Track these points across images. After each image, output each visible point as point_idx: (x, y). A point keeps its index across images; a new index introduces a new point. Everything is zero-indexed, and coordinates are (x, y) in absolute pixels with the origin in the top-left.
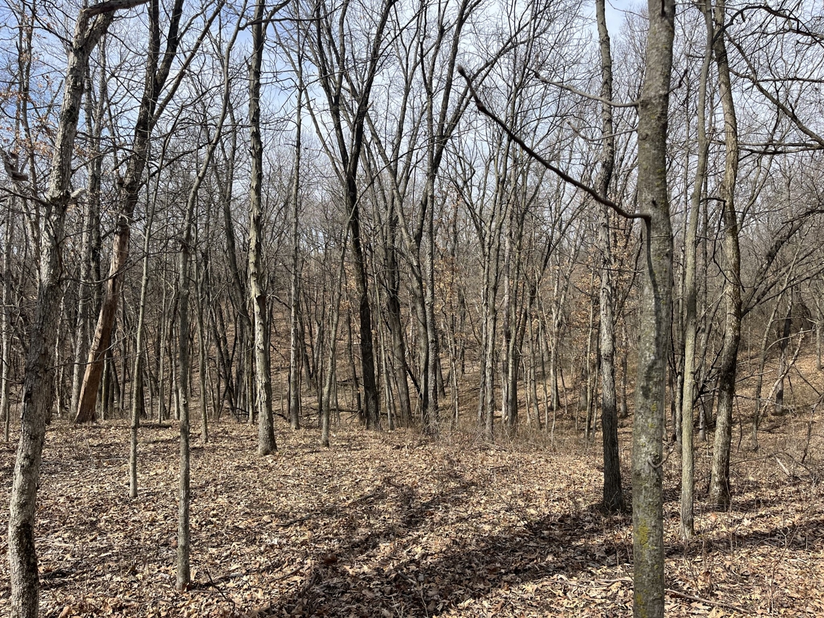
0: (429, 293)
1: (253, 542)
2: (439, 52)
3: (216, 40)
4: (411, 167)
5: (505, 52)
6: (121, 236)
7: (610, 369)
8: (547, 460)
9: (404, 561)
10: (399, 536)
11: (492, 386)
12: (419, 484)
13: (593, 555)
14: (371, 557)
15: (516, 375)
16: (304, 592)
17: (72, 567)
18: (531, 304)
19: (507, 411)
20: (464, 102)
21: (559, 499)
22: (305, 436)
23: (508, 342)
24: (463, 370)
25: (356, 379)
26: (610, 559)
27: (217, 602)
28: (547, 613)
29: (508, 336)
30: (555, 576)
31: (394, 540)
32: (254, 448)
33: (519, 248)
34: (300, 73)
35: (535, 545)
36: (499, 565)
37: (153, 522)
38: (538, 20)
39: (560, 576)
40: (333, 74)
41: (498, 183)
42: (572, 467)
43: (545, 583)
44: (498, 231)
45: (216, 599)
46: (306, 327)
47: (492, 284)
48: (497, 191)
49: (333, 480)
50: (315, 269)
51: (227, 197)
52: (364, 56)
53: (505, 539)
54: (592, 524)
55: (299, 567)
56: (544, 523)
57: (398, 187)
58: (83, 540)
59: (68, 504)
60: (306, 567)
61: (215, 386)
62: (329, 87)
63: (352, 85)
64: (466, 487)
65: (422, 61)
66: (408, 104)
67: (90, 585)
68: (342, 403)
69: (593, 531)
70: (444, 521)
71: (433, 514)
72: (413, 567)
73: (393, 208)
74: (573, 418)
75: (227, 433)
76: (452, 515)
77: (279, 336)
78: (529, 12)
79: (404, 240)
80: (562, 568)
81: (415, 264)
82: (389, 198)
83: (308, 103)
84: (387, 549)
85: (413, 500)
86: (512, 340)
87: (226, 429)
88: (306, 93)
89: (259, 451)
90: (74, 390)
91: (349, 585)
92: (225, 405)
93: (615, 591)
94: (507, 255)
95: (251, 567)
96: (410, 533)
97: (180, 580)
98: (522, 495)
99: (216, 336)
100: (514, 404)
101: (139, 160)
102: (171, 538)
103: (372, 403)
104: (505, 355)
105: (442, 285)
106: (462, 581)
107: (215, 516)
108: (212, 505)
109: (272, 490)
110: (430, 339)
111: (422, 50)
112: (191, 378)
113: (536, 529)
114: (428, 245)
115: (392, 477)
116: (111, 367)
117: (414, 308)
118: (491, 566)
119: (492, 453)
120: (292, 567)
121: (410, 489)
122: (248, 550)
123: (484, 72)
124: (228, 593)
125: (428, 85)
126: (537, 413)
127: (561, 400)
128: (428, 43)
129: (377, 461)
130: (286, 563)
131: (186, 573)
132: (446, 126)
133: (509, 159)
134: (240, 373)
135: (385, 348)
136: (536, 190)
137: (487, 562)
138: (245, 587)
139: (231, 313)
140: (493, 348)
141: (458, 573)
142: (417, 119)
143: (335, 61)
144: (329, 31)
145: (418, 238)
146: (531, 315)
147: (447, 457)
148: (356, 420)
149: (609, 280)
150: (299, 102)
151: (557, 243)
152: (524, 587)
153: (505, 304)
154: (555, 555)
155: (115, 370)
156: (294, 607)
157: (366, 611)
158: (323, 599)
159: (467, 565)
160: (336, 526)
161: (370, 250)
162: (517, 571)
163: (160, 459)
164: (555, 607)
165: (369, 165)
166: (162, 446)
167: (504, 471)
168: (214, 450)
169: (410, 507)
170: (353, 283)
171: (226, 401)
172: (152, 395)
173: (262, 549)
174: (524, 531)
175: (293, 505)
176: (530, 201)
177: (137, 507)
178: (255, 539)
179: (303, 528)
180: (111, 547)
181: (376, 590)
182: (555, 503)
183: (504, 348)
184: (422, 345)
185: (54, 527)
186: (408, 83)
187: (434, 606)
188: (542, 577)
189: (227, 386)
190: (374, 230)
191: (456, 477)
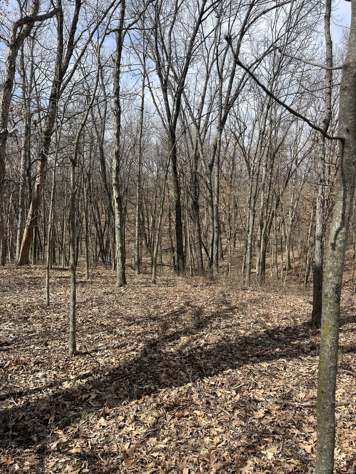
0: (216, 199)
1: (111, 332)
2: (228, 53)
3: (95, 46)
4: (208, 124)
5: (269, 53)
6: (41, 161)
7: (320, 245)
8: (280, 297)
9: (194, 347)
10: (192, 334)
11: (251, 254)
12: (205, 306)
13: (303, 350)
14: (175, 344)
15: (265, 249)
16: (137, 360)
17: (13, 341)
18: (276, 208)
19: (259, 269)
20: (242, 84)
21: (286, 319)
22: (143, 278)
23: (262, 229)
24: (235, 245)
25: (173, 248)
26: (312, 352)
27: (90, 362)
28: (273, 379)
29: (262, 226)
30: (280, 360)
31: (189, 336)
32: (114, 283)
33: (271, 174)
34: (144, 66)
35: (269, 342)
36: (248, 352)
37: (58, 319)
38: (290, 33)
39: (283, 360)
40: (164, 66)
41: (260, 134)
42: (295, 302)
43: (274, 363)
44: (258, 163)
45: (90, 361)
46: (146, 218)
47: (253, 195)
48: (259, 139)
49: (157, 302)
50: (151, 184)
51: (102, 141)
52: (183, 55)
53: (252, 338)
54: (304, 333)
55: (135, 347)
56: (276, 330)
57: (200, 136)
58: (20, 327)
59: (12, 308)
60: (139, 347)
61: (94, 249)
62: (161, 74)
63: (175, 73)
64: (232, 309)
65: (217, 59)
66: (208, 86)
67: (22, 350)
68: (165, 262)
69: (304, 336)
70: (217, 327)
71: (212, 323)
72: (199, 351)
73: (197, 149)
74: (298, 275)
75: (99, 274)
76: (223, 324)
77: (130, 222)
78: (284, 28)
79: (203, 167)
80: (284, 356)
81: (209, 182)
82: (195, 143)
83: (149, 84)
84: (185, 341)
85: (201, 314)
86: (264, 228)
87: (99, 272)
88: (148, 78)
89: (117, 284)
90: (18, 248)
91: (163, 358)
92: (100, 260)
93: (314, 369)
94: (263, 178)
95: (110, 345)
96: (199, 332)
97: (71, 350)
98: (264, 315)
99: (95, 221)
100: (263, 265)
101: (52, 117)
102: (67, 328)
103: (181, 261)
104: (259, 237)
105: (224, 195)
106: (226, 360)
107: (91, 318)
108: (90, 312)
109: (123, 305)
110: (215, 226)
111: (217, 51)
112: (81, 244)
113: (271, 334)
114: (216, 170)
115: (190, 302)
116: (37, 236)
117: (207, 209)
118: (243, 352)
119: (248, 292)
120: (132, 347)
121: (200, 309)
122: (108, 337)
123: (255, 66)
124: (96, 358)
125: (220, 73)
126: (276, 271)
127: (291, 264)
128: (221, 47)
129: (182, 293)
130: (129, 345)
131: (74, 346)
132: (230, 99)
133: (267, 120)
134: (108, 242)
135: (189, 231)
136: (283, 140)
137: (241, 350)
138: (106, 355)
139: (104, 208)
140: (252, 233)
141: (224, 355)
142: (213, 95)
143: (165, 58)
144: (162, 39)
145: (211, 166)
146: (276, 215)
147: (222, 292)
148: (172, 271)
149: (323, 192)
150: (144, 83)
151: (294, 172)
152: (261, 364)
153: (261, 207)
154: (280, 348)
155: (39, 238)
156: (132, 368)
157: (171, 372)
158: (148, 364)
159: (230, 351)
160: (157, 326)
161: (183, 173)
162: (258, 356)
163: (62, 286)
164: (279, 376)
165: (184, 123)
166: (64, 280)
167: (255, 302)
168: (92, 283)
169: (199, 319)
170: (172, 193)
171: (100, 258)
172: (60, 252)
173: (116, 336)
174: (264, 335)
175: (134, 314)
176: (279, 146)
177: (49, 311)
178: (112, 331)
179: (139, 327)
180: (35, 331)
181: (177, 361)
182: (283, 321)
183: (259, 233)
184: (211, 230)
185: (4, 320)
186: (208, 73)
187: (209, 372)
188: (272, 360)
189: (101, 249)
190: (185, 162)
191: (227, 303)
